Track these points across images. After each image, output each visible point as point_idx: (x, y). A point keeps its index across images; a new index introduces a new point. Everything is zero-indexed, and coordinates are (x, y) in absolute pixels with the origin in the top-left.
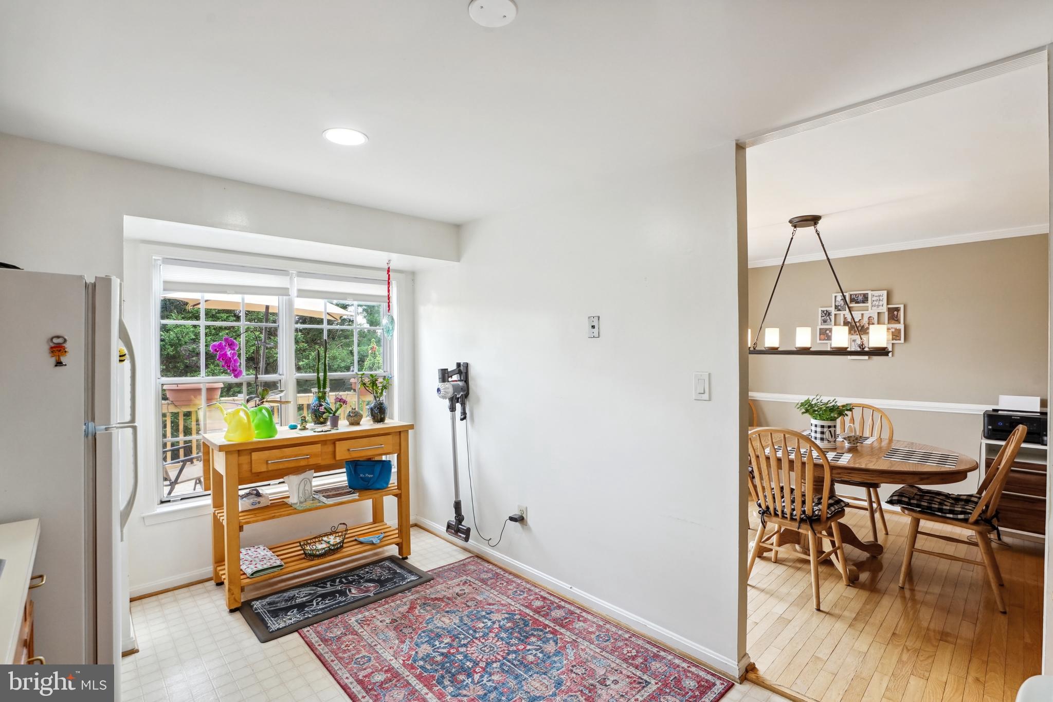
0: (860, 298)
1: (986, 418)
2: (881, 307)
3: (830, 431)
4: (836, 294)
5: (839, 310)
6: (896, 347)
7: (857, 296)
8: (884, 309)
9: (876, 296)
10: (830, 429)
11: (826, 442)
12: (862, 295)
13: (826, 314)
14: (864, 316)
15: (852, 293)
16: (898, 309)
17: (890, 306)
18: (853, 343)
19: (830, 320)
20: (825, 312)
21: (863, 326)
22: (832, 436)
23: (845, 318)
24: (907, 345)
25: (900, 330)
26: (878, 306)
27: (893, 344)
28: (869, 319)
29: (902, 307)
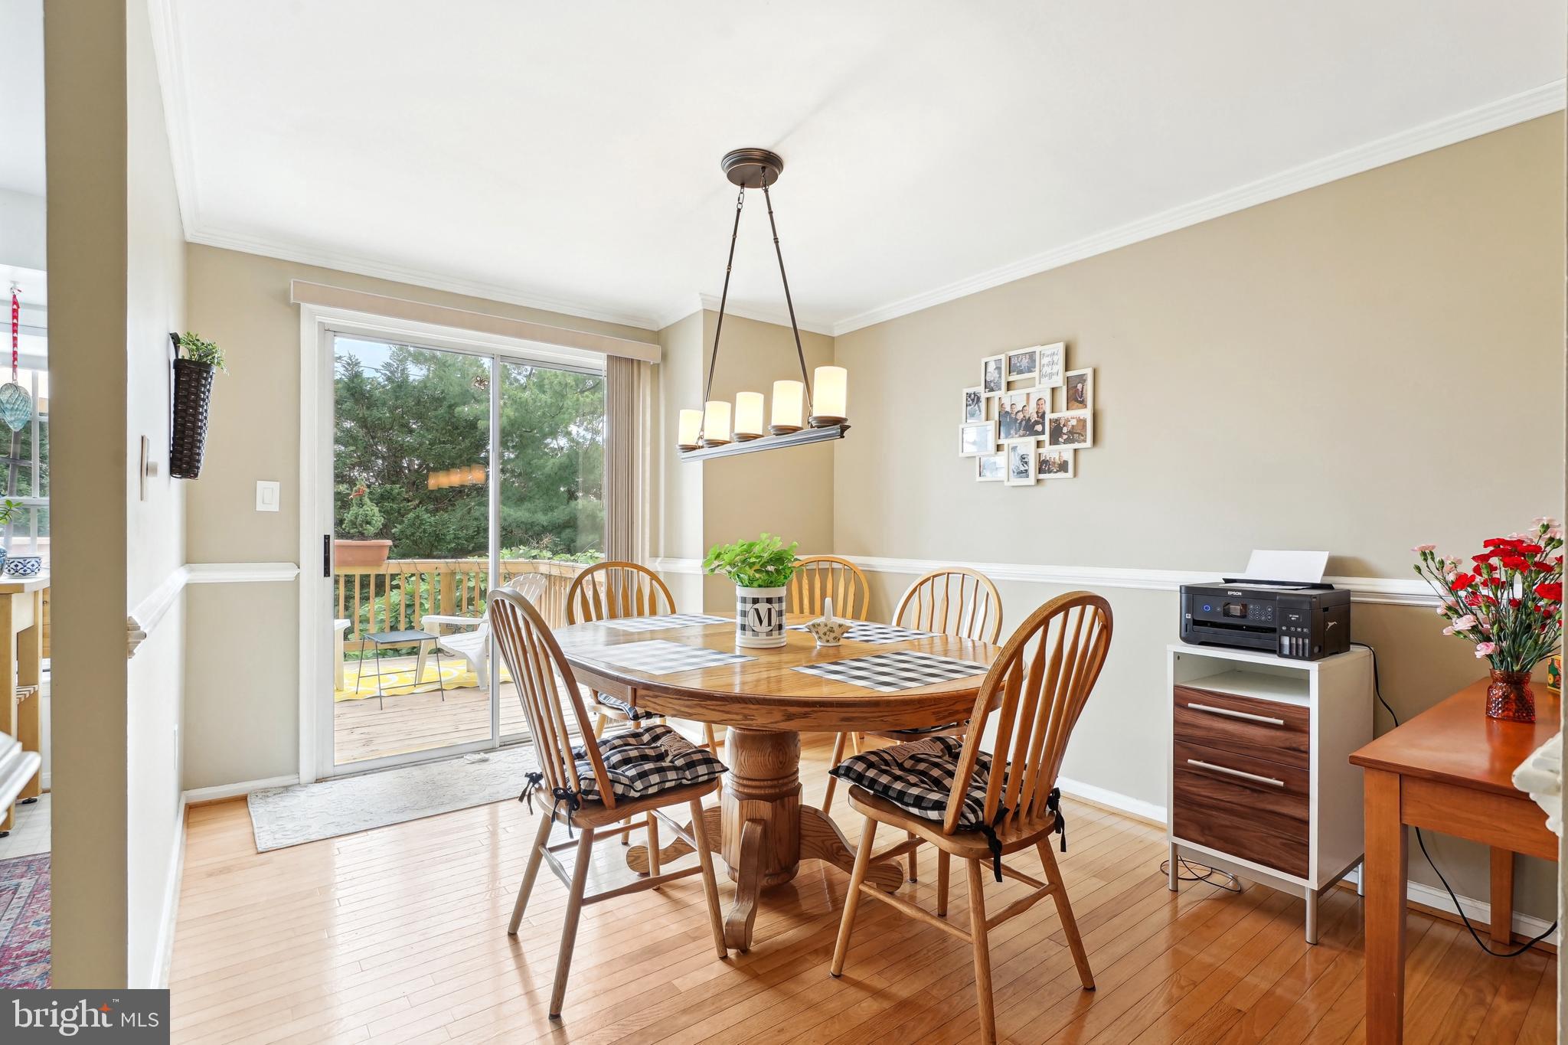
0: (1025, 362)
1: (1184, 596)
2: (1054, 377)
3: (757, 610)
4: (986, 360)
5: (992, 390)
6: (1082, 456)
7: (1020, 359)
8: (1059, 381)
9: (1048, 356)
10: (756, 606)
11: (749, 633)
12: (1028, 356)
13: (973, 400)
14: (1031, 396)
15: (1011, 353)
16: (1082, 379)
17: (1070, 374)
18: (1012, 454)
19: (980, 411)
20: (973, 396)
21: (1029, 418)
22: (761, 622)
23: (1002, 406)
24: (1096, 451)
25: (1084, 421)
26: (1051, 375)
27: (1075, 451)
28: (1038, 404)
29: (1089, 372)
